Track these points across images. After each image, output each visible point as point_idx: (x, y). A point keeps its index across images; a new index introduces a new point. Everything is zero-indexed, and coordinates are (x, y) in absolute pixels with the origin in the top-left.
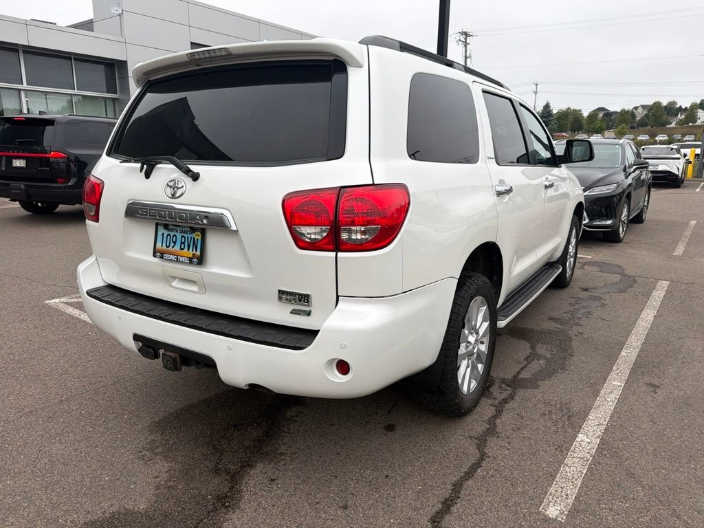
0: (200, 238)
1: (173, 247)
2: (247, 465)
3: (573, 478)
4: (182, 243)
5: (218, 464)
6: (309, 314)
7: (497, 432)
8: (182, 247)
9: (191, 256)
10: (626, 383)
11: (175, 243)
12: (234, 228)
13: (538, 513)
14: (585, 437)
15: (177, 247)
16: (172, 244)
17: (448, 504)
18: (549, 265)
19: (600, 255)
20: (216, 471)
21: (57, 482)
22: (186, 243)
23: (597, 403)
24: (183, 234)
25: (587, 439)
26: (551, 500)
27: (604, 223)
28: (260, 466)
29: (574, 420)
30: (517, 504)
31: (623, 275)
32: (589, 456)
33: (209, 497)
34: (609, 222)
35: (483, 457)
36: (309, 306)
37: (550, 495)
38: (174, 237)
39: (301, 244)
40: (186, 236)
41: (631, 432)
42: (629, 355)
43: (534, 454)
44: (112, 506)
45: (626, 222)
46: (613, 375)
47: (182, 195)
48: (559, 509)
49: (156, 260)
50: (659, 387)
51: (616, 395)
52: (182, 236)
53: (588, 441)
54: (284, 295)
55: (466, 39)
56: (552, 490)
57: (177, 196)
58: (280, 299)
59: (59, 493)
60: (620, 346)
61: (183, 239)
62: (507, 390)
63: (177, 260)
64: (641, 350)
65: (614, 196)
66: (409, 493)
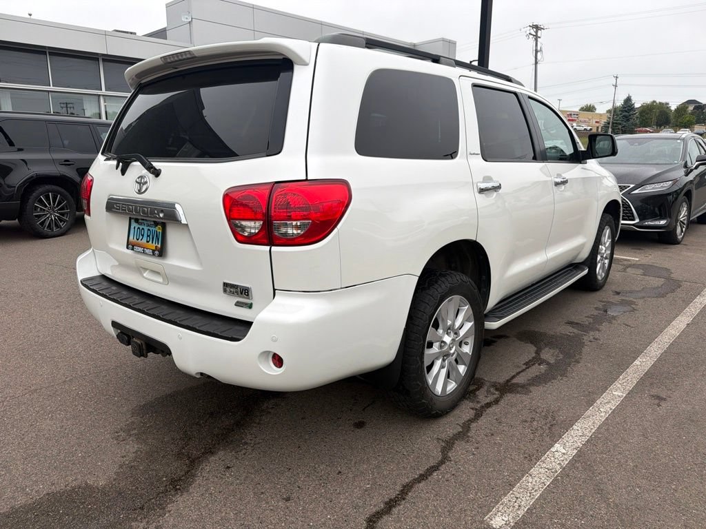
0: (161, 231)
2: (211, 452)
3: (533, 489)
4: (148, 236)
5: (183, 448)
6: (250, 306)
7: (468, 437)
8: (148, 240)
9: (154, 248)
10: (629, 394)
11: (143, 236)
12: (184, 221)
13: (482, 522)
14: (562, 448)
15: (144, 240)
17: (390, 505)
18: (573, 267)
19: (650, 257)
20: (179, 455)
21: (36, 455)
22: (151, 237)
23: (588, 413)
24: (149, 228)
25: (562, 451)
26: (500, 509)
27: (657, 223)
28: (221, 453)
29: (555, 428)
30: (462, 511)
31: (669, 279)
32: (559, 467)
33: (164, 479)
34: (663, 222)
35: (445, 459)
36: (249, 299)
37: (502, 504)
39: (239, 238)
40: (151, 229)
41: (615, 446)
42: (643, 364)
43: (499, 462)
44: (75, 480)
45: (685, 222)
46: (617, 384)
47: (146, 190)
48: (506, 519)
49: (130, 252)
50: (665, 399)
51: (613, 405)
52: (149, 230)
53: (564, 451)
54: (229, 288)
55: (536, 32)
56: (505, 500)
57: (143, 191)
58: (225, 291)
59: (35, 464)
60: (636, 354)
61: (149, 232)
62: (494, 394)
64: (659, 360)
65: (669, 194)
66: (355, 490)
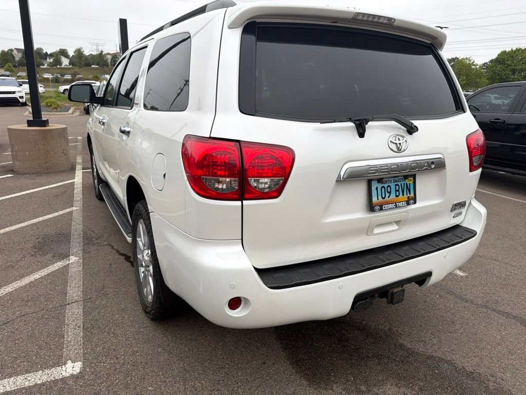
0: (412, 182)
1: (389, 197)
4: (396, 191)
8: (398, 194)
11: (390, 193)
15: (393, 196)
16: (387, 195)
22: (400, 190)
24: (396, 183)
36: (464, 208)
38: (389, 188)
40: (399, 183)
52: (396, 185)
61: (397, 187)
63: (396, 207)
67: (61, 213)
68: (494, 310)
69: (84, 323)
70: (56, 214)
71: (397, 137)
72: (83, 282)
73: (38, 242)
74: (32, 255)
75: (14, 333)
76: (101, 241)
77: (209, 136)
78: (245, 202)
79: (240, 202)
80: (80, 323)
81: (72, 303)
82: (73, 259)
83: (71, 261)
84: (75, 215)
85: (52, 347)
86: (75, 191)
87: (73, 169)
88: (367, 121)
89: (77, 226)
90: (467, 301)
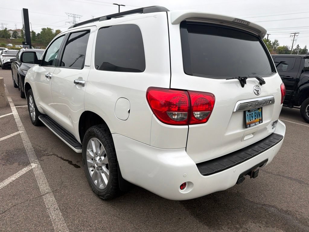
1: (252, 120)
4: (255, 116)
8: (255, 118)
9: (259, 120)
11: (252, 117)
16: (252, 118)
24: (255, 112)
38: (252, 115)
40: (256, 112)
61: (255, 114)
63: (255, 125)
67: (12, 135)
68: (283, 176)
69: (59, 206)
70: (9, 136)
71: (257, 87)
72: (47, 180)
73: (4, 156)
74: (4, 165)
75: (13, 218)
76: (48, 152)
77: (169, 88)
78: (190, 126)
79: (188, 126)
80: (56, 206)
81: (45, 194)
82: (34, 165)
83: (33, 167)
84: (22, 136)
85: (44, 224)
86: (16, 120)
87: (8, 106)
88: (246, 78)
89: (27, 143)
90: (269, 173)
